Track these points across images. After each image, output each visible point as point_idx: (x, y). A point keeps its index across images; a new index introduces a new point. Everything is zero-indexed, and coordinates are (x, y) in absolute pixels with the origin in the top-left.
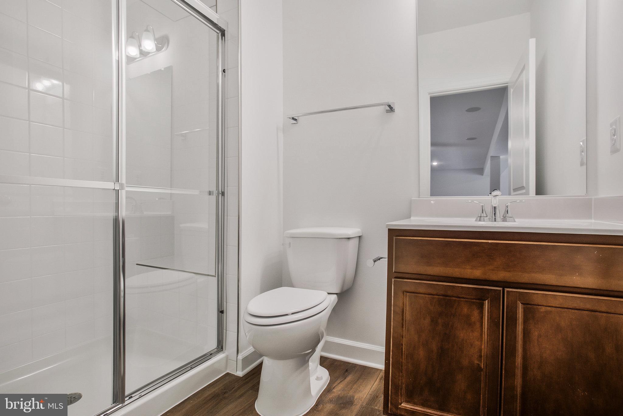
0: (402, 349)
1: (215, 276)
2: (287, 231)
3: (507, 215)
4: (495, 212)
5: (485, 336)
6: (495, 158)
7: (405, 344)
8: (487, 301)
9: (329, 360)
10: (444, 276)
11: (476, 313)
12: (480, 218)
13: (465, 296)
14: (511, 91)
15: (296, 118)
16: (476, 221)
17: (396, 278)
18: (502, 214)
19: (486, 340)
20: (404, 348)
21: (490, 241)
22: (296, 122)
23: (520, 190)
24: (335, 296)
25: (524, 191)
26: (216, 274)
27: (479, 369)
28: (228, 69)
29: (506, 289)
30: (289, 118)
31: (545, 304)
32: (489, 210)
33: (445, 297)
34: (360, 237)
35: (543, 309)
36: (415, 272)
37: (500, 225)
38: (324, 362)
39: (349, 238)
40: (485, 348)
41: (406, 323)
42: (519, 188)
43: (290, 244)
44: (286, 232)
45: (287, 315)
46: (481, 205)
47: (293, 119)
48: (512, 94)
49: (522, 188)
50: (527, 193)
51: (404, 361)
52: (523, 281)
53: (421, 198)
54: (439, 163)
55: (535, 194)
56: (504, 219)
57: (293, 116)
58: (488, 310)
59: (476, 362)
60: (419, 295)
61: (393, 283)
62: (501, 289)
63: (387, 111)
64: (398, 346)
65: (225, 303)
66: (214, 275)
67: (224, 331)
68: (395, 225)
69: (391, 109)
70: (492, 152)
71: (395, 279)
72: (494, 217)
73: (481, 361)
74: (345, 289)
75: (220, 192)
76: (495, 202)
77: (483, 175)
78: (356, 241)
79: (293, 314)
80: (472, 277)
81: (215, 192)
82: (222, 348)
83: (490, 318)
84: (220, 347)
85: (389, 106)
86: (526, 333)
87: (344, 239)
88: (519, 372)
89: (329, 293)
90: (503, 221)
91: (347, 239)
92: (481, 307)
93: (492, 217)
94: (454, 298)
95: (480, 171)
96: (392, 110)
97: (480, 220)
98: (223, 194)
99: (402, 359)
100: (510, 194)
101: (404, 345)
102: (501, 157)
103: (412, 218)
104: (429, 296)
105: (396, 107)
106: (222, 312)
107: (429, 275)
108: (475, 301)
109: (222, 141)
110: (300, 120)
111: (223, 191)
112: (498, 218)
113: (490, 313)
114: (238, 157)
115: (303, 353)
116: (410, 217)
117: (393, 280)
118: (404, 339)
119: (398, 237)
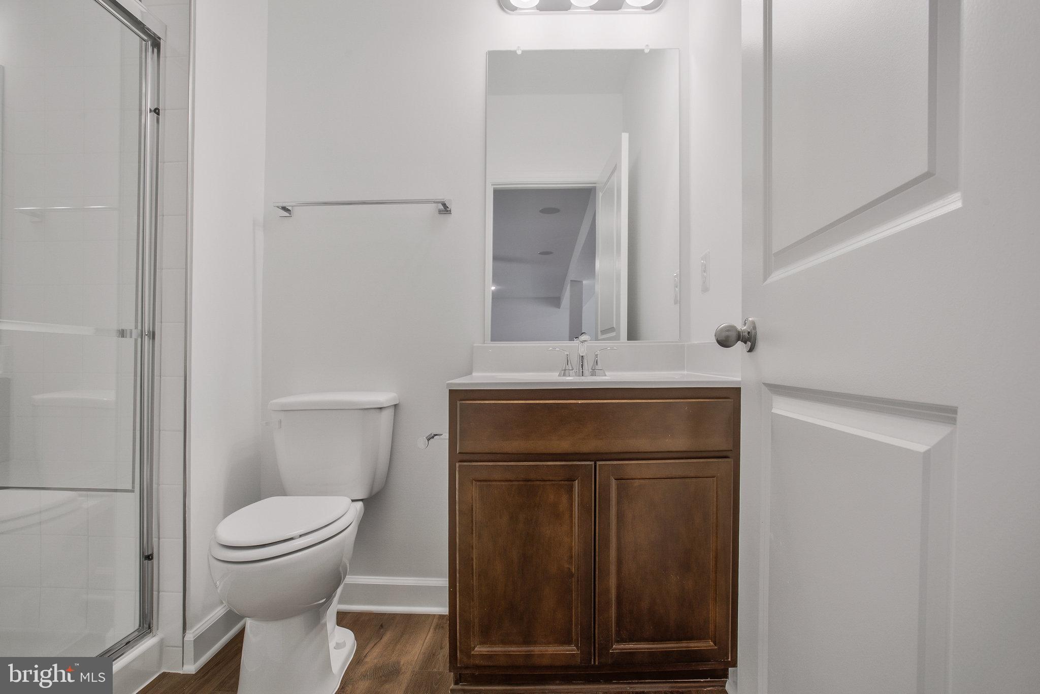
0: (472, 565)
1: (133, 491)
2: (274, 401)
3: (597, 367)
4: (582, 362)
5: (576, 529)
6: (576, 283)
7: (476, 558)
8: (576, 481)
9: (351, 614)
10: (525, 454)
11: (564, 499)
12: (564, 373)
13: (551, 478)
14: (600, 195)
15: (290, 208)
16: (559, 375)
17: (461, 461)
18: (591, 364)
19: (577, 534)
20: (474, 564)
21: (580, 402)
22: (288, 215)
23: (609, 333)
24: (360, 504)
25: (613, 334)
26: (133, 487)
27: (571, 575)
28: (165, 110)
29: (598, 463)
30: (278, 207)
31: (639, 477)
32: (575, 360)
33: (525, 483)
34: (396, 406)
35: (637, 483)
36: (487, 451)
37: (589, 380)
38: (343, 619)
39: (381, 408)
40: (576, 545)
41: (476, 526)
42: (609, 330)
43: (280, 422)
44: (271, 402)
45: (292, 539)
46: (566, 353)
47: (284, 209)
48: (600, 198)
49: (612, 329)
50: (617, 338)
51: (475, 583)
52: (616, 450)
53: (486, 343)
54: (499, 287)
55: (626, 339)
56: (593, 373)
57: (284, 205)
58: (578, 493)
59: (567, 566)
60: (494, 483)
61: (457, 469)
62: (593, 463)
63: (440, 212)
64: (467, 561)
65: (155, 540)
66: (131, 488)
67: (155, 593)
68: (459, 384)
69: (445, 209)
70: (572, 275)
71: (460, 463)
72: (581, 370)
73: (571, 563)
74: (376, 490)
75: (146, 331)
76: (582, 350)
77: (559, 308)
78: (391, 411)
79: (301, 536)
80: (559, 451)
81: (135, 333)
82: (149, 628)
83: (582, 504)
84: (146, 624)
85: (444, 205)
86: (620, 517)
87: (373, 411)
88: (613, 569)
89: (353, 501)
90: (592, 375)
91: (378, 410)
92: (570, 490)
93: (579, 370)
94: (538, 483)
95: (555, 301)
96: (447, 211)
97: (564, 375)
98: (153, 335)
99: (473, 581)
100: (597, 339)
101: (475, 560)
102: (584, 282)
103: (474, 374)
104: (506, 483)
105: (452, 207)
106: (149, 557)
107: (505, 454)
108: (563, 482)
109: (151, 237)
110: (297, 211)
111: (151, 330)
112: (586, 372)
113: (581, 495)
114: (185, 270)
115: (315, 603)
116: (470, 373)
117: (457, 465)
118: (474, 550)
119: (464, 402)
